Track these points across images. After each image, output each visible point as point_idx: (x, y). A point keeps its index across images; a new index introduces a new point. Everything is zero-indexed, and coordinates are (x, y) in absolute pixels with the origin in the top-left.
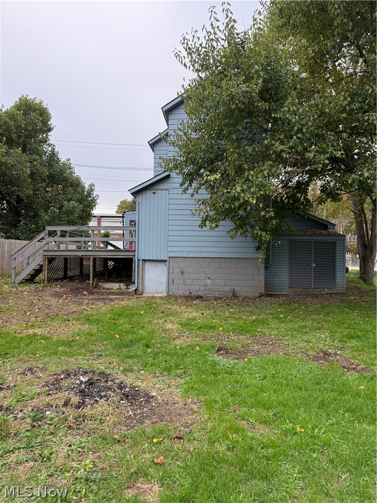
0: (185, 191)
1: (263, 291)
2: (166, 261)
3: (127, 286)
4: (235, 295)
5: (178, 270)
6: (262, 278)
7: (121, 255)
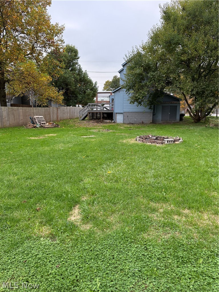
0: (127, 94)
1: (152, 122)
2: (123, 113)
3: (112, 121)
4: (143, 123)
5: (126, 116)
6: (152, 118)
7: (110, 112)
